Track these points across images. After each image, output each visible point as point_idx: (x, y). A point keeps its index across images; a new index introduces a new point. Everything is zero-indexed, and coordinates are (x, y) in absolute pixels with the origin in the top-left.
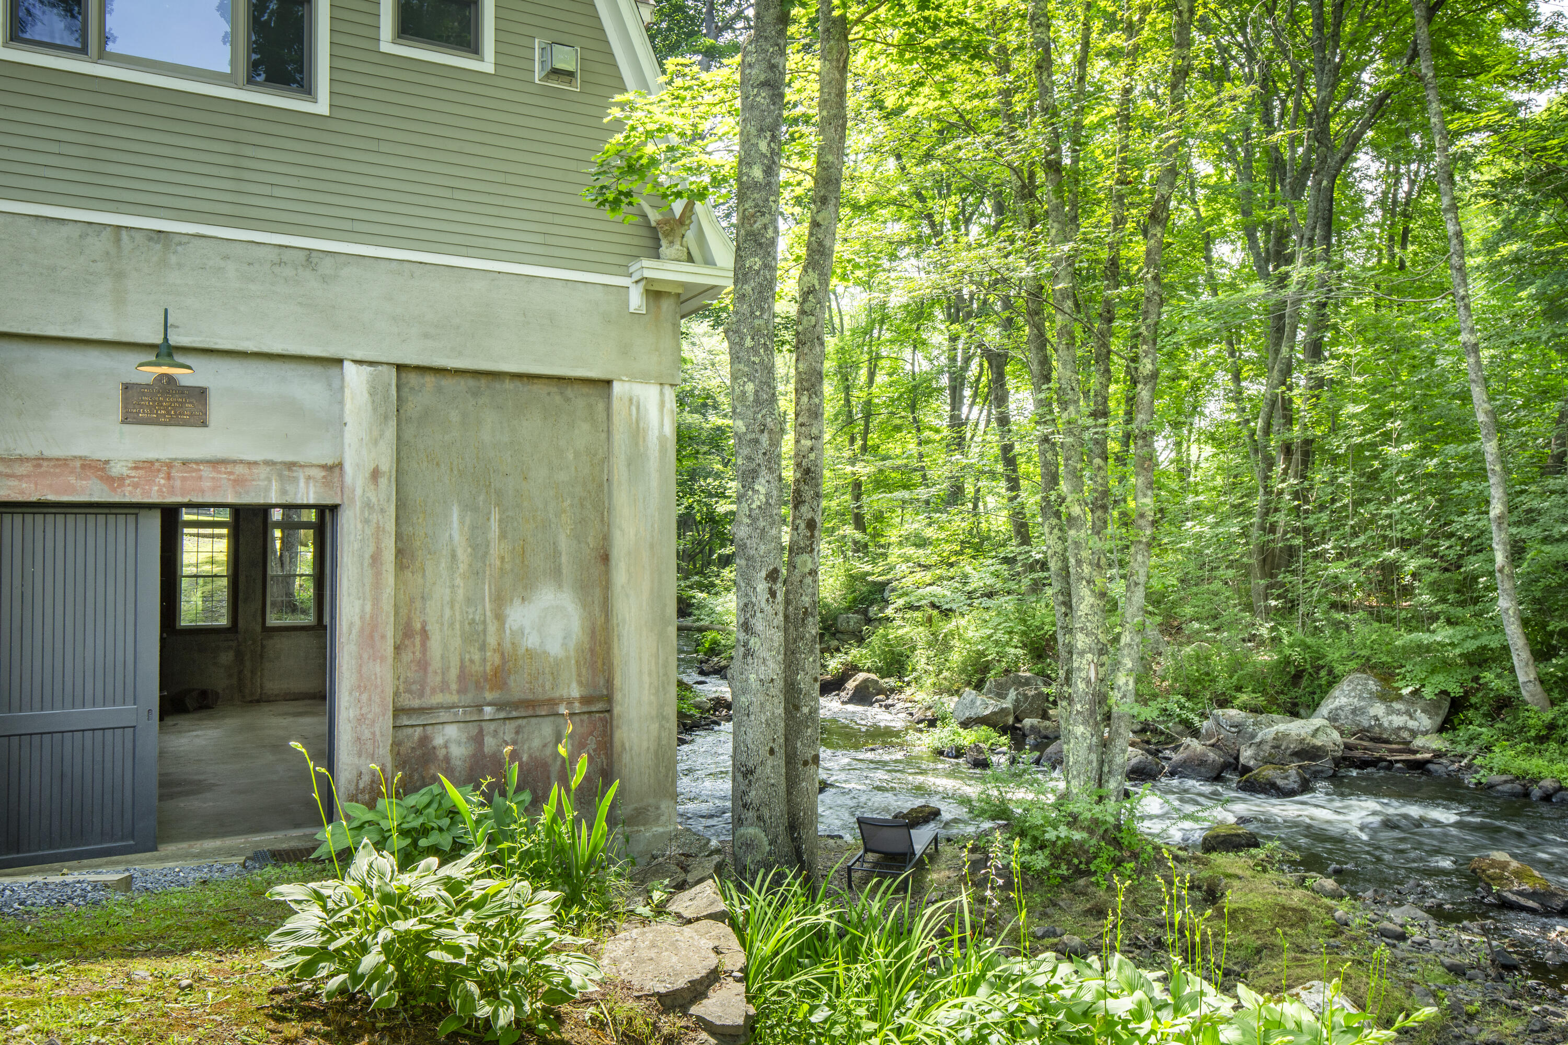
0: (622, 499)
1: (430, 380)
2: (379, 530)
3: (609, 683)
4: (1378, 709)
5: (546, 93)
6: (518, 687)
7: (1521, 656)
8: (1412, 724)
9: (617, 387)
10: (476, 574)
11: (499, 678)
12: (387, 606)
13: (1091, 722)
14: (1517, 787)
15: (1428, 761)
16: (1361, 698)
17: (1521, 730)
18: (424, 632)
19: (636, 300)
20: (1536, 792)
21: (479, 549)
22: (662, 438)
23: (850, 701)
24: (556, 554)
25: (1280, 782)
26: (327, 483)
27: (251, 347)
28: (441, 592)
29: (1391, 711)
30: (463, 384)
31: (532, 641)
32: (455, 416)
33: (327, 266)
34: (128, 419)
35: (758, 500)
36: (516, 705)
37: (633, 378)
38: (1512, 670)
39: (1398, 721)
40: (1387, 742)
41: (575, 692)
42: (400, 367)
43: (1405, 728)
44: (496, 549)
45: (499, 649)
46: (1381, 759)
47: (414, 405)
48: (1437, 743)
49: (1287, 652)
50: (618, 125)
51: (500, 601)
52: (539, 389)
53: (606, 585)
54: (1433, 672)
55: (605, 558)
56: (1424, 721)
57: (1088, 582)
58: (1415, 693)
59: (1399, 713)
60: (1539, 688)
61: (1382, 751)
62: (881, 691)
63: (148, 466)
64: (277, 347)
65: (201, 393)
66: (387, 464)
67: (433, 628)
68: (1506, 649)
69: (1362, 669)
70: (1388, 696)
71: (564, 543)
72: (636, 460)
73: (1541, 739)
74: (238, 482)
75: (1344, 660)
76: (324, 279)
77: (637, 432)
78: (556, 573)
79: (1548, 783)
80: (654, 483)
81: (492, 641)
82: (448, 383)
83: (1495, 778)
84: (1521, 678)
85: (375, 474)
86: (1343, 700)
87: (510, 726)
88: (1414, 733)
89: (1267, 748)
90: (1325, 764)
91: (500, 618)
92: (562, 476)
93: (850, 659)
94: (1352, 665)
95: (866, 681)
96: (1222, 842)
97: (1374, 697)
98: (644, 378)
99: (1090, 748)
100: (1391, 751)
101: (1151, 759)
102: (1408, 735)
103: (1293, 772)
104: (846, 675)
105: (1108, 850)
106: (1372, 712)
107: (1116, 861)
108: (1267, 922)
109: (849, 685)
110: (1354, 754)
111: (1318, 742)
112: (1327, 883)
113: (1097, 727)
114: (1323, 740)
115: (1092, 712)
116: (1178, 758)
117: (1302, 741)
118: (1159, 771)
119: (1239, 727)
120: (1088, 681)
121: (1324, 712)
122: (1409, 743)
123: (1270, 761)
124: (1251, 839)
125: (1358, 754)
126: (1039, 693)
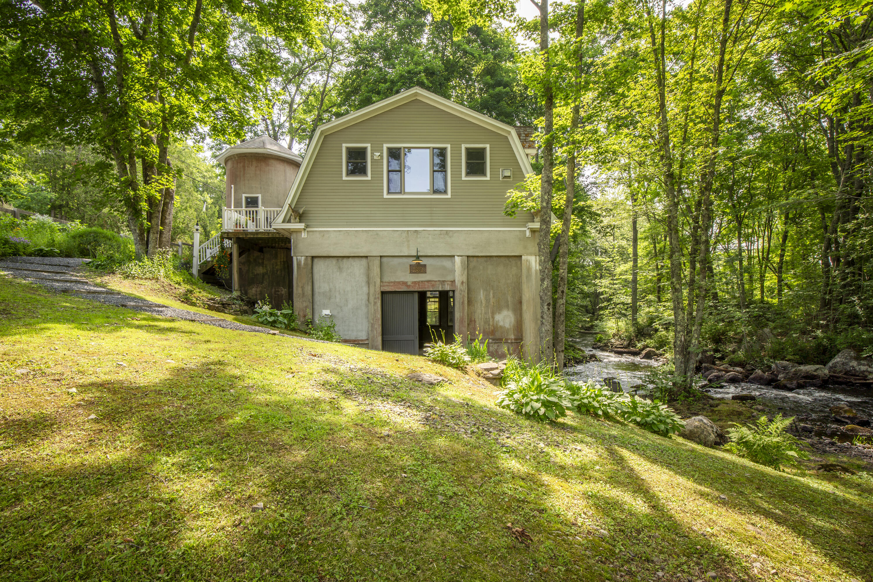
0: (525, 287)
1: (475, 259)
2: (464, 296)
3: (522, 335)
4: (854, 363)
5: (503, 182)
6: (498, 335)
9: (523, 257)
10: (487, 307)
11: (493, 332)
12: (466, 314)
13: (682, 354)
16: (846, 358)
18: (475, 321)
19: (528, 234)
21: (488, 300)
22: (536, 270)
23: (643, 358)
24: (507, 301)
25: (788, 385)
26: (452, 285)
27: (435, 254)
28: (479, 311)
29: (860, 364)
30: (483, 259)
31: (501, 324)
32: (481, 267)
33: (451, 234)
34: (411, 272)
35: (545, 286)
36: (497, 340)
37: (527, 254)
39: (863, 368)
40: (855, 375)
41: (513, 337)
42: (468, 256)
43: (867, 371)
44: (492, 300)
45: (493, 325)
46: (850, 382)
47: (472, 265)
49: (820, 341)
50: (510, 197)
51: (493, 313)
52: (503, 259)
53: (521, 309)
55: (521, 303)
59: (864, 365)
61: (852, 380)
62: (655, 355)
63: (414, 283)
64: (440, 254)
65: (425, 266)
66: (465, 280)
67: (477, 320)
69: (848, 347)
70: (858, 358)
71: (509, 299)
72: (529, 276)
74: (433, 286)
75: (841, 344)
76: (450, 237)
77: (529, 269)
78: (507, 307)
80: (534, 282)
81: (491, 323)
82: (479, 259)
85: (462, 283)
86: (839, 359)
87: (496, 345)
89: (791, 374)
90: (818, 382)
91: (493, 318)
92: (509, 281)
93: (646, 343)
94: (845, 346)
95: (649, 351)
96: (740, 398)
97: (852, 358)
98: (531, 254)
100: (856, 379)
101: (740, 376)
102: (866, 374)
103: (795, 382)
104: (643, 349)
105: (684, 393)
106: (851, 364)
107: (687, 397)
108: (725, 414)
109: (644, 352)
110: (835, 379)
111: (815, 373)
112: (760, 407)
113: (684, 356)
114: (819, 373)
115: (682, 351)
116: (752, 376)
117: (807, 372)
118: (742, 381)
119: (785, 368)
120: (681, 341)
121: (830, 364)
122: (866, 376)
123: (791, 379)
124: (753, 398)
125: (840, 380)
126: (711, 355)
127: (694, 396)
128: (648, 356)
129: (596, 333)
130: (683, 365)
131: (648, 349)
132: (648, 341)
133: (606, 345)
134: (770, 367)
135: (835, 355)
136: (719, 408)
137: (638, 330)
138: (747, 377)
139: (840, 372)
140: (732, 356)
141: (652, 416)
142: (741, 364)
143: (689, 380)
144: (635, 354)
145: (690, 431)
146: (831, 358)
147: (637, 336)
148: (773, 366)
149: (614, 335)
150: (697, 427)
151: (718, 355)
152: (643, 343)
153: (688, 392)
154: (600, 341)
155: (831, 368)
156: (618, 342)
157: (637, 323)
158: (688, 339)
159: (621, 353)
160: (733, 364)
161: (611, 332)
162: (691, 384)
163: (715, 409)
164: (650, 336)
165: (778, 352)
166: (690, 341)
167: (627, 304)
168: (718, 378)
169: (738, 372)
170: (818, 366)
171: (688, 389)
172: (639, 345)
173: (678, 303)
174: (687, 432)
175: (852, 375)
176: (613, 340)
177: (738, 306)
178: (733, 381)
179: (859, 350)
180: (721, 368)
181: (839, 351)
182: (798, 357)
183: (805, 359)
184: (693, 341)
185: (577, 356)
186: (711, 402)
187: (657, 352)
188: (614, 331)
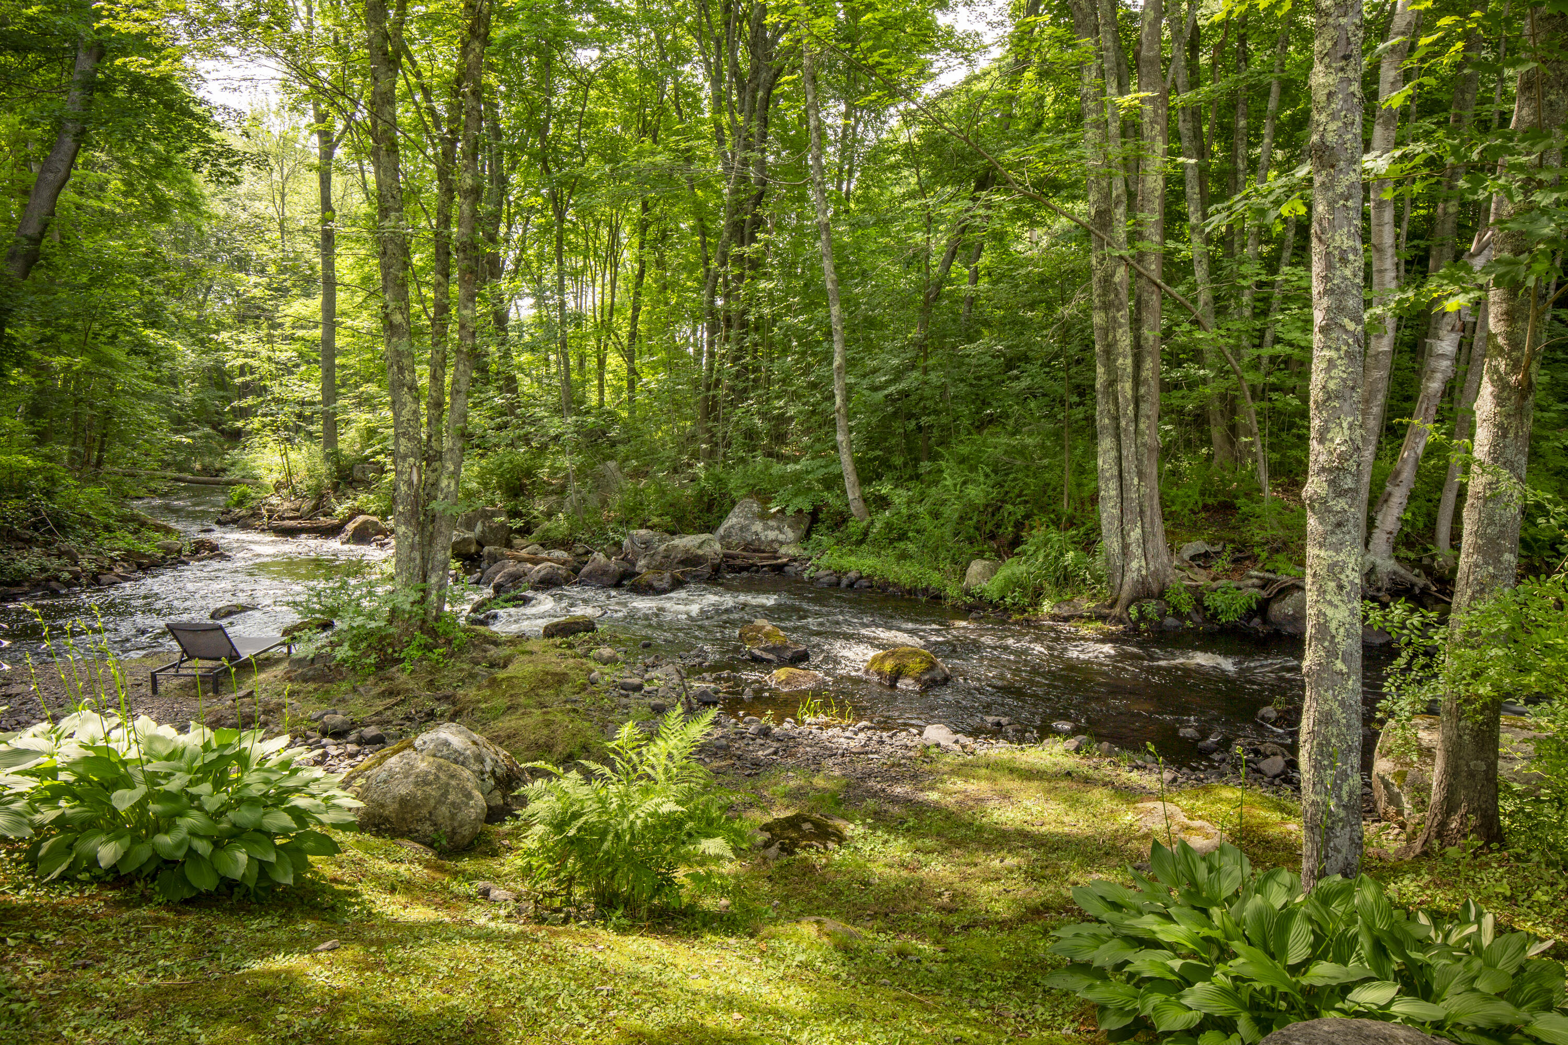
4: (758, 526)
7: (850, 480)
8: (781, 537)
13: (413, 522)
14: (834, 578)
15: (786, 565)
16: (746, 518)
17: (848, 537)
20: (845, 582)
23: (348, 542)
25: (656, 584)
29: (767, 528)
38: (845, 492)
39: (772, 535)
40: (761, 551)
43: (776, 541)
46: (753, 565)
48: (792, 551)
49: (703, 484)
54: (796, 495)
56: (790, 534)
57: (410, 389)
58: (782, 511)
59: (772, 528)
60: (861, 504)
61: (756, 559)
62: (381, 531)
68: (840, 476)
69: (750, 495)
70: (764, 516)
73: (860, 543)
75: (738, 488)
79: (853, 575)
83: (821, 573)
84: (850, 497)
86: (734, 520)
88: (782, 543)
89: (658, 558)
90: (705, 570)
93: (357, 504)
94: (743, 492)
95: (365, 523)
96: (562, 630)
97: (755, 516)
99: (412, 547)
100: (761, 558)
101: (563, 571)
102: (776, 546)
103: (667, 575)
104: (351, 518)
105: (421, 638)
106: (754, 529)
107: (429, 648)
108: (526, 686)
109: (350, 527)
110: (731, 562)
111: (700, 552)
112: (606, 651)
113: (421, 527)
114: (706, 551)
115: (414, 513)
116: (585, 569)
117: (687, 551)
118: (567, 581)
119: (647, 544)
120: (410, 484)
121: (721, 531)
122: (776, 552)
123: (659, 568)
124: (588, 626)
125: (738, 562)
126: (503, 525)
127: (449, 642)
128: (362, 536)
129: (230, 483)
130: (417, 555)
131: (361, 519)
132: (362, 497)
133: (256, 514)
134: (618, 544)
135: (727, 513)
136: (512, 670)
137: (339, 470)
138: (576, 571)
139: (738, 545)
140: (547, 524)
141: (193, 819)
142: (564, 544)
143: (433, 597)
144: (332, 532)
145: (403, 802)
146: (721, 518)
147: (336, 487)
148: (626, 542)
149: (278, 486)
150: (423, 781)
151: (518, 523)
152: (349, 503)
153: (433, 633)
154: (240, 503)
155: (723, 538)
156: (287, 505)
157: (337, 453)
158: (432, 477)
159: (292, 533)
160: (548, 543)
161: (270, 479)
162: (440, 609)
163: (501, 674)
164: (367, 485)
165: (633, 510)
166: (435, 484)
167: (313, 403)
168: (516, 579)
169: (557, 561)
170: (704, 536)
171: (431, 623)
172: (341, 509)
173: (401, 370)
174: (391, 809)
175: (754, 551)
176: (275, 500)
177: (557, 411)
178: (547, 583)
179: (765, 497)
180: (523, 553)
181: (734, 503)
182: (668, 518)
183: (679, 526)
184: (444, 483)
185: (145, 548)
186: (493, 652)
187: (383, 525)
188: (276, 476)
